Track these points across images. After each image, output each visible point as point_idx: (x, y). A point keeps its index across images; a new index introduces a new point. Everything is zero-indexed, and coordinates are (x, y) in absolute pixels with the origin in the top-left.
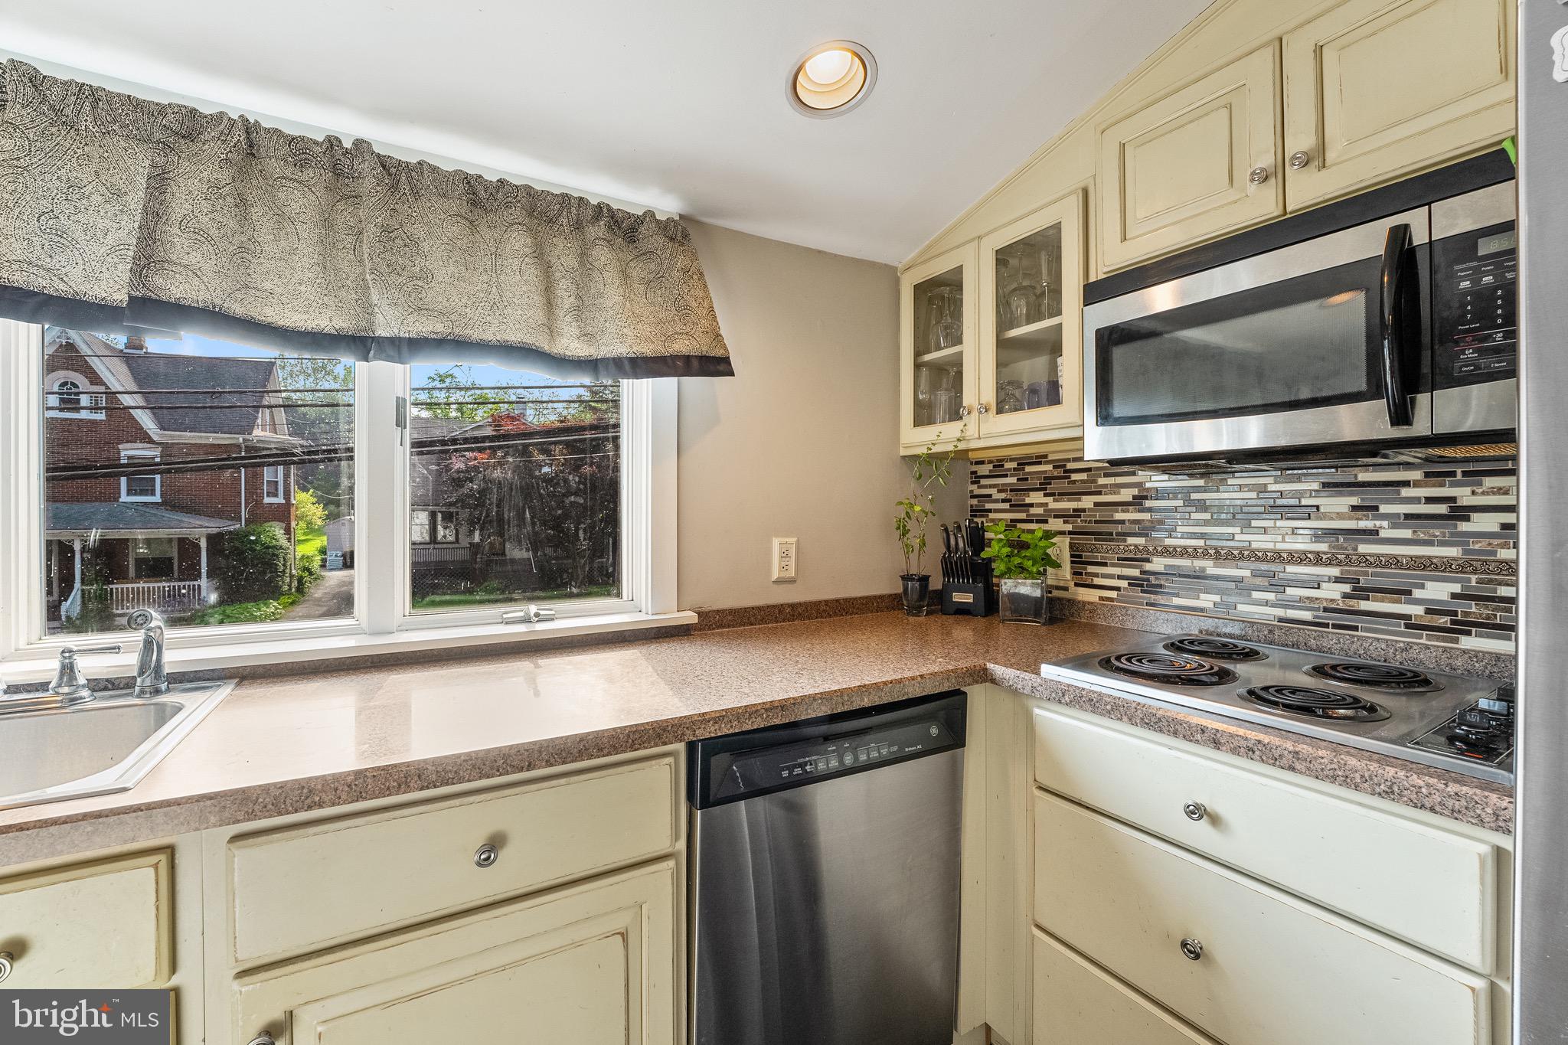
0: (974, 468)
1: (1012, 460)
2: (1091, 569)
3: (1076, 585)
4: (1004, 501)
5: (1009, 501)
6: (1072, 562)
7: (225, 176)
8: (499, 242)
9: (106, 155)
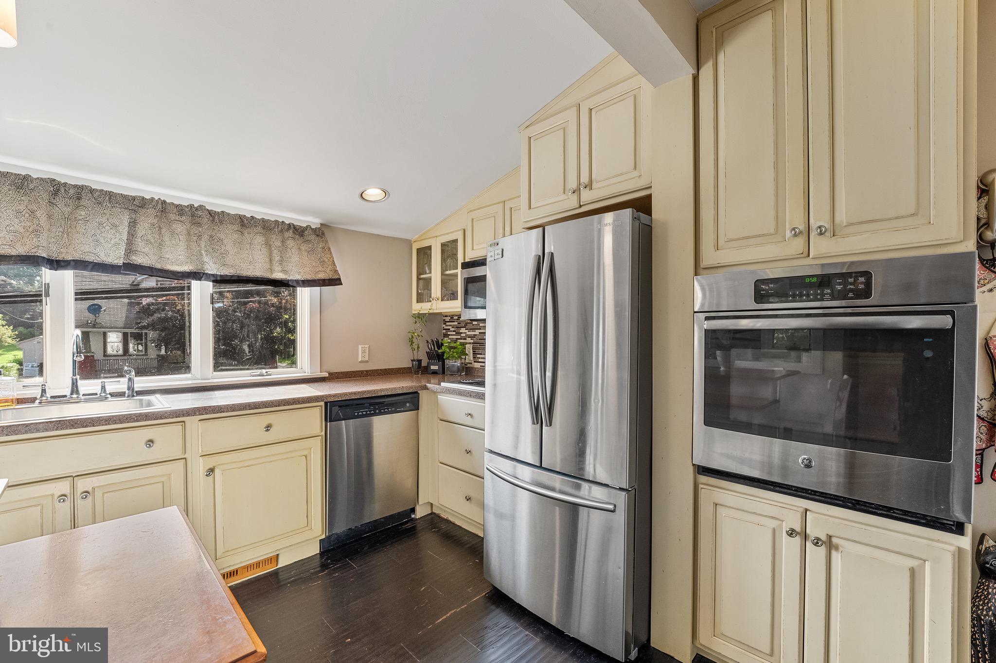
0: (445, 318)
1: (456, 316)
2: (478, 356)
3: (474, 362)
4: (454, 331)
5: (455, 331)
6: (473, 354)
7: (155, 221)
8: (252, 239)
9: (112, 214)
